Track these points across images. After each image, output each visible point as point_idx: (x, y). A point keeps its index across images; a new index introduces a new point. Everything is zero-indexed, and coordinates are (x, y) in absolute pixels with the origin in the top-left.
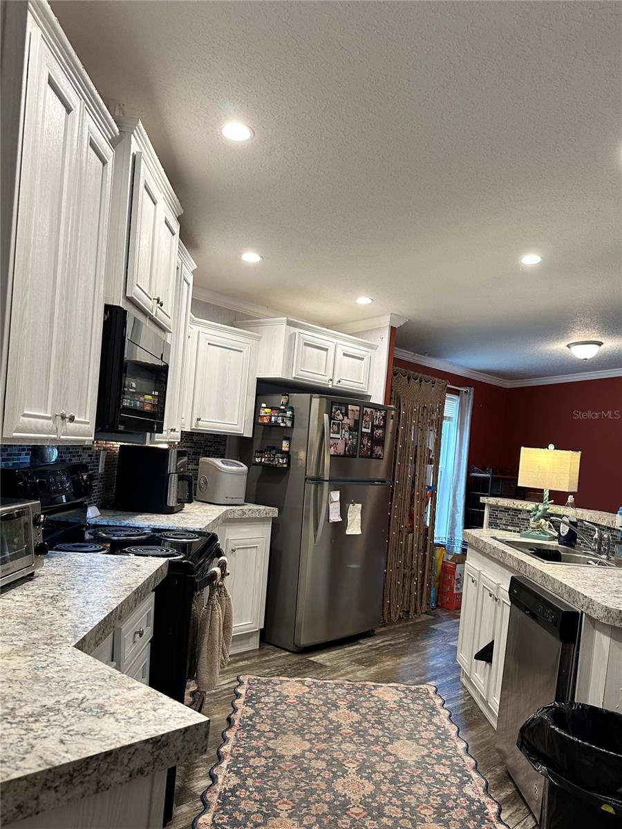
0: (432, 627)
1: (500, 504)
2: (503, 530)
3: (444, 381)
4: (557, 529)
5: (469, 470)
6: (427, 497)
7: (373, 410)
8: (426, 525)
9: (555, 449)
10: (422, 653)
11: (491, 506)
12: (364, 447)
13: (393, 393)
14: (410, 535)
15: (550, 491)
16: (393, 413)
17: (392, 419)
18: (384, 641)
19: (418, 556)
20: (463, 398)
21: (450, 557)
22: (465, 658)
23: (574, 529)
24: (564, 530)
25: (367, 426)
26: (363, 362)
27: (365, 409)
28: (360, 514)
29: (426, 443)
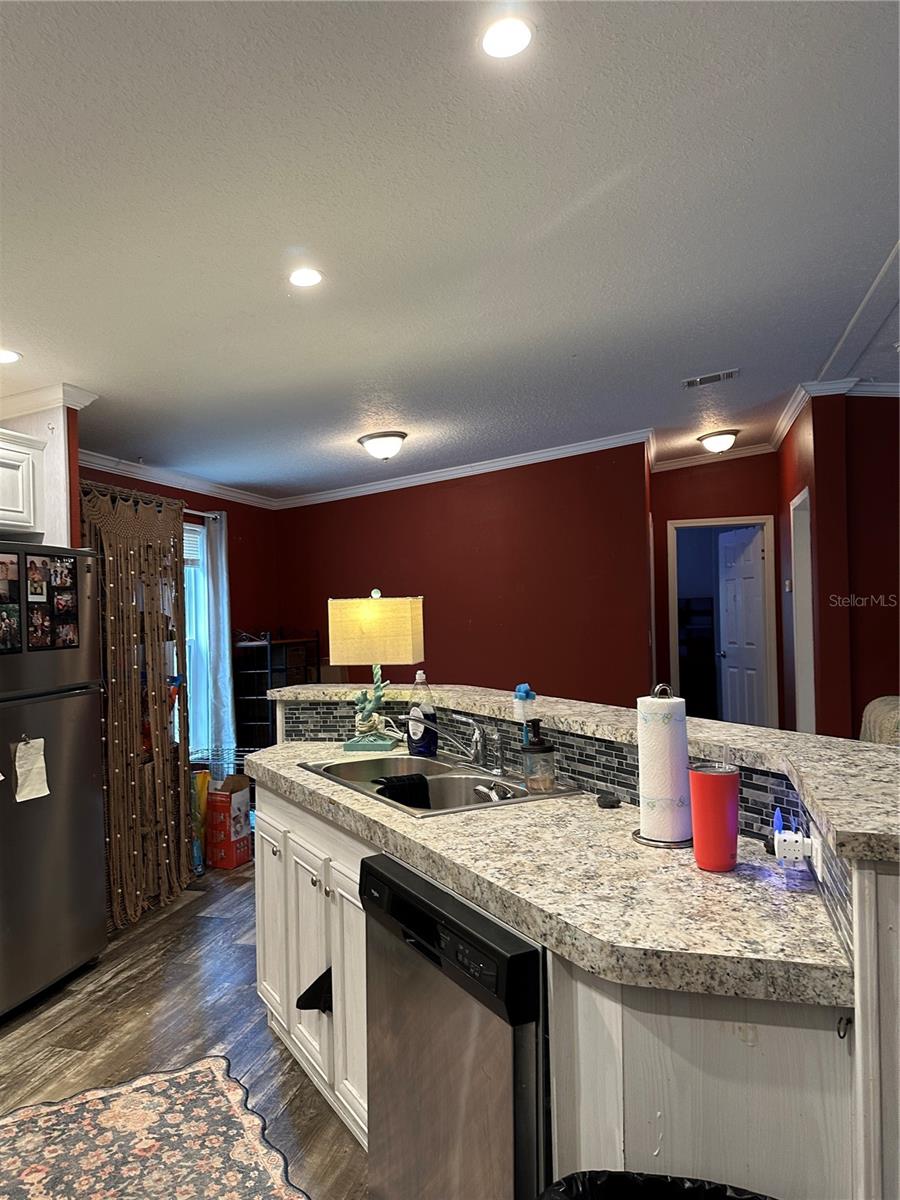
0: (202, 914)
1: (301, 698)
2: (313, 740)
3: (177, 501)
4: (403, 726)
5: (235, 638)
6: (170, 696)
7: (47, 559)
8: (174, 742)
9: (382, 596)
10: (190, 980)
11: (286, 703)
12: (36, 631)
13: (86, 526)
14: (148, 766)
15: (383, 667)
16: (90, 560)
17: (89, 571)
18: (118, 973)
19: (165, 798)
20: (212, 528)
21: (219, 784)
22: (277, 993)
23: (431, 726)
24: (417, 730)
25: (39, 590)
26: (19, 473)
27: (30, 558)
28: (43, 757)
29: (159, 607)
